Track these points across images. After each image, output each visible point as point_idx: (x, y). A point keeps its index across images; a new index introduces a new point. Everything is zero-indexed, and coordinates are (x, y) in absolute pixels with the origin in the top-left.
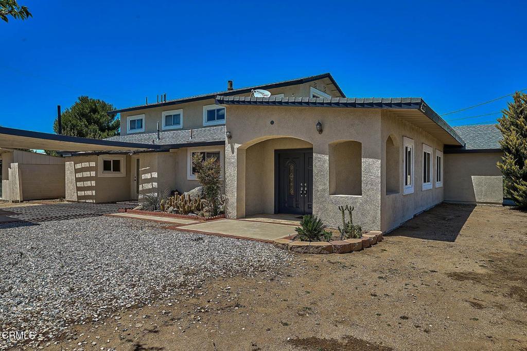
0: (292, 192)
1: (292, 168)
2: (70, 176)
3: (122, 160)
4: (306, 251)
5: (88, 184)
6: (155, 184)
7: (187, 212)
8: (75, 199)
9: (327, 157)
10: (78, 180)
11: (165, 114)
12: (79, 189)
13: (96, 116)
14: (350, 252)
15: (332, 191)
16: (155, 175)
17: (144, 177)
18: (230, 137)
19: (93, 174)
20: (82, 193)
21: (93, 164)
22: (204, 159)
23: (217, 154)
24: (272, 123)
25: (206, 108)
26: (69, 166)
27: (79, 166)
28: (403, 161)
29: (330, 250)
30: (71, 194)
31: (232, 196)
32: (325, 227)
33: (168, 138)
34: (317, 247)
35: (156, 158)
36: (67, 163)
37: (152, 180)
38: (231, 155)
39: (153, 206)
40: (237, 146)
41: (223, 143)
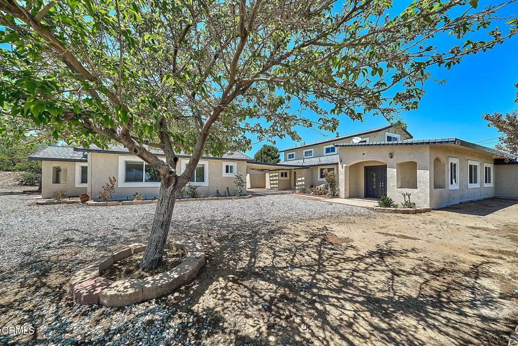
0: (374, 187)
1: (375, 175)
2: (268, 179)
3: (288, 172)
4: (383, 211)
5: (275, 182)
6: (303, 183)
7: (320, 195)
8: (270, 188)
9: (395, 170)
10: (271, 180)
11: (304, 151)
12: (271, 184)
13: (270, 153)
14: (408, 214)
15: (399, 186)
16: (303, 178)
17: (298, 179)
18: (341, 161)
19: (277, 178)
20: (272, 186)
21: (277, 174)
22: (329, 171)
23: (333, 169)
24: (364, 154)
25: (325, 147)
26: (267, 175)
27: (271, 175)
28: (448, 171)
29: (396, 212)
30: (268, 186)
31: (342, 187)
32: (394, 202)
33: (308, 162)
34: (389, 210)
35: (304, 171)
36: (267, 174)
37: (302, 181)
38: (342, 170)
39: (303, 191)
40: (344, 165)
41: (338, 164)
